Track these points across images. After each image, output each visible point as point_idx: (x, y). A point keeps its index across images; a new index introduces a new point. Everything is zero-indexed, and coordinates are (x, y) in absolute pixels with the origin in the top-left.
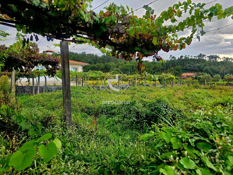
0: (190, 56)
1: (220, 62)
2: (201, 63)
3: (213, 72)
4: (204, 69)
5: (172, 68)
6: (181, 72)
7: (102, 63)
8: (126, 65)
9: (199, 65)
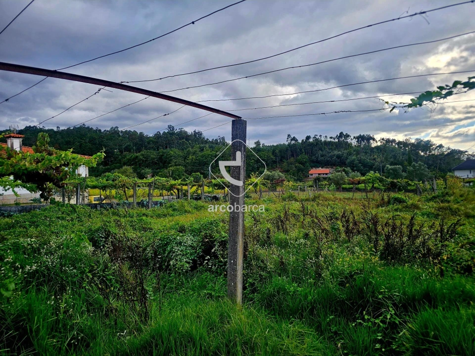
0: (322, 137)
1: (375, 147)
2: (342, 150)
3: (364, 167)
4: (348, 161)
5: (292, 159)
6: (307, 166)
7: (155, 150)
8: (203, 153)
9: (339, 153)
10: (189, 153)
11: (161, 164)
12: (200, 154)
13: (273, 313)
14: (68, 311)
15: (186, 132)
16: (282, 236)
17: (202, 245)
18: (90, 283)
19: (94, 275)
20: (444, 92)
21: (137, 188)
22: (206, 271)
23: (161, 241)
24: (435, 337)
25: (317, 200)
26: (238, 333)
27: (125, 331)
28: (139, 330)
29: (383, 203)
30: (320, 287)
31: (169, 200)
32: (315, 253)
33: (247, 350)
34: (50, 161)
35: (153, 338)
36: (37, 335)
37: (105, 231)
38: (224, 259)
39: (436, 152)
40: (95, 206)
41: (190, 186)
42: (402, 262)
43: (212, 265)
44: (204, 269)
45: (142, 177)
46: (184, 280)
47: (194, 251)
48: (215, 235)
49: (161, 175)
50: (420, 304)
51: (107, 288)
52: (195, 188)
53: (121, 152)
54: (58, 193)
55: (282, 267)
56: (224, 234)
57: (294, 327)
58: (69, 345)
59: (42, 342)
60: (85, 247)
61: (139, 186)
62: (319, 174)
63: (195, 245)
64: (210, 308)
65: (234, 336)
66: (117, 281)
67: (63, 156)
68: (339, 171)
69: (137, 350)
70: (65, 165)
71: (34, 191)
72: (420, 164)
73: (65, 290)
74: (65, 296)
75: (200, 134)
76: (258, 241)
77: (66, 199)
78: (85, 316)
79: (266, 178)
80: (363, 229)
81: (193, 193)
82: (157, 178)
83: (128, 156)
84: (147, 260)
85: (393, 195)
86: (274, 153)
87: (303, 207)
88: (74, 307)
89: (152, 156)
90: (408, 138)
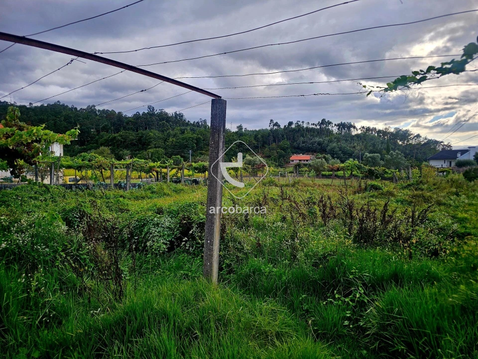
0: (305, 123)
1: (355, 135)
2: (323, 137)
3: (343, 155)
4: (329, 148)
5: (274, 145)
6: (289, 152)
7: (134, 131)
8: (184, 136)
9: (321, 139)
10: (169, 135)
11: (140, 146)
12: (181, 136)
13: (248, 292)
14: (39, 289)
15: (166, 114)
16: (260, 219)
17: (180, 227)
18: (63, 262)
19: (67, 254)
20: (418, 77)
21: (115, 170)
22: (183, 252)
23: (138, 222)
24: (399, 313)
25: (297, 186)
26: (212, 311)
27: (99, 309)
28: (113, 308)
29: (360, 190)
30: (294, 268)
31: (148, 183)
32: (291, 236)
33: (221, 326)
34: (21, 136)
35: (127, 315)
36: (6, 312)
37: (80, 211)
38: (201, 241)
39: (413, 142)
40: (70, 187)
41: (170, 169)
42: (374, 245)
43: (189, 247)
44: (182, 250)
45: (119, 158)
46: (161, 261)
47: (171, 232)
48: (194, 217)
49: (140, 157)
50: (387, 284)
51: (81, 267)
52: (174, 171)
53: (98, 131)
54: (31, 173)
55: (259, 249)
56: (202, 216)
57: (267, 305)
58: (40, 322)
59: (12, 319)
60: (58, 226)
61: (116, 168)
62: (300, 160)
63: (172, 226)
64: (185, 287)
65: (208, 313)
66: (91, 261)
67: (35, 131)
68: (319, 158)
69: (110, 326)
70: (36, 141)
71: (4, 169)
72: (397, 153)
73: (37, 268)
74: (37, 275)
75: (181, 116)
76: (236, 223)
77: (40, 179)
78: (58, 295)
79: (247, 162)
80: (339, 214)
81: (173, 177)
82: (135, 159)
83: (106, 136)
84: (123, 241)
85: (370, 182)
86: (256, 137)
87: (282, 192)
88: (46, 285)
89: (131, 137)
90: (387, 127)
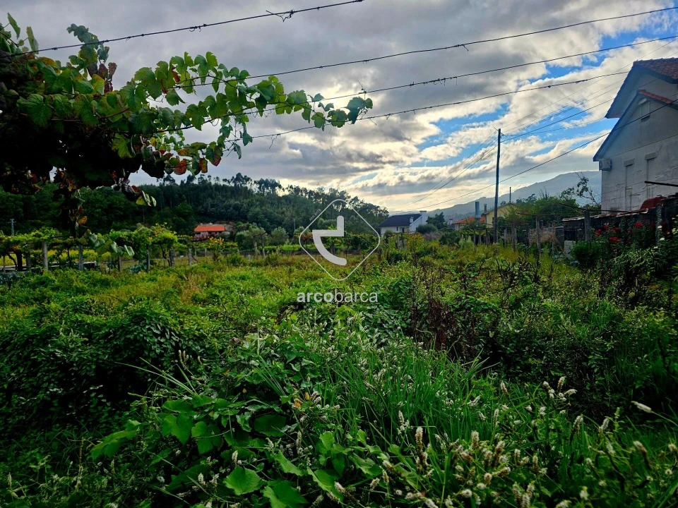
1: (283, 196)
2: (241, 198)
3: (270, 223)
4: (250, 214)
6: (192, 221)
9: (238, 202)
62: (210, 232)
